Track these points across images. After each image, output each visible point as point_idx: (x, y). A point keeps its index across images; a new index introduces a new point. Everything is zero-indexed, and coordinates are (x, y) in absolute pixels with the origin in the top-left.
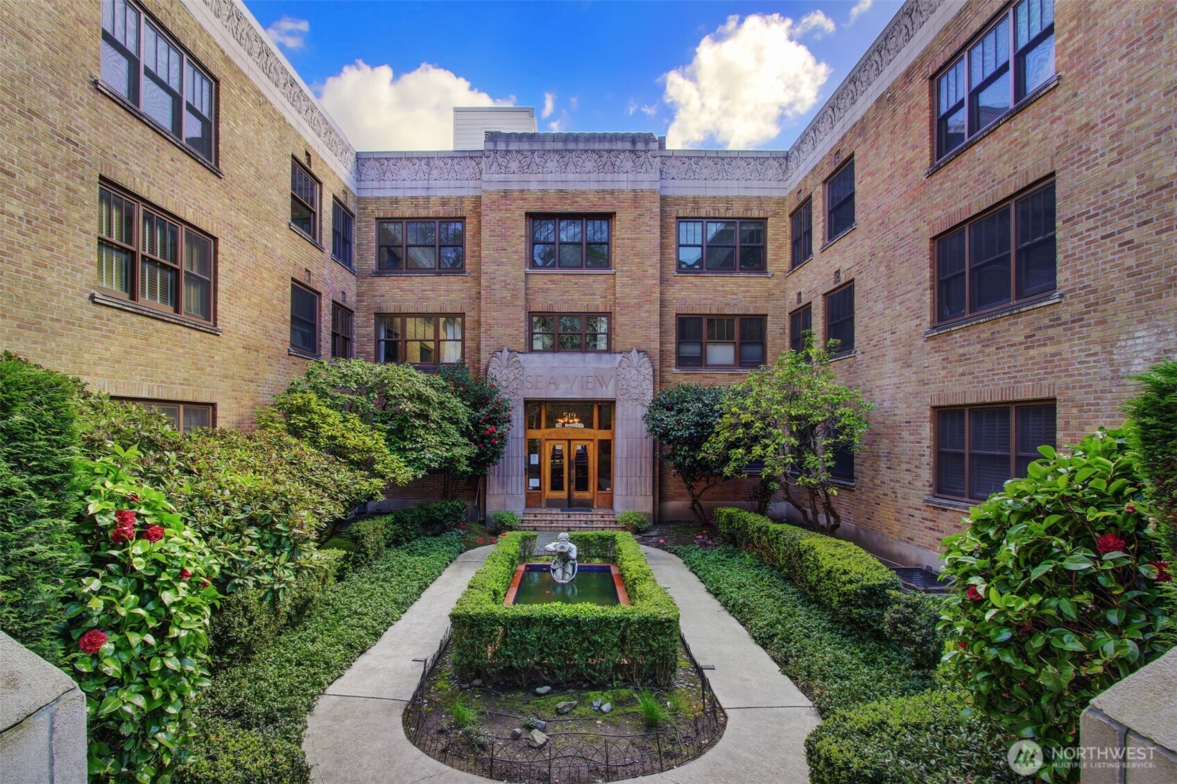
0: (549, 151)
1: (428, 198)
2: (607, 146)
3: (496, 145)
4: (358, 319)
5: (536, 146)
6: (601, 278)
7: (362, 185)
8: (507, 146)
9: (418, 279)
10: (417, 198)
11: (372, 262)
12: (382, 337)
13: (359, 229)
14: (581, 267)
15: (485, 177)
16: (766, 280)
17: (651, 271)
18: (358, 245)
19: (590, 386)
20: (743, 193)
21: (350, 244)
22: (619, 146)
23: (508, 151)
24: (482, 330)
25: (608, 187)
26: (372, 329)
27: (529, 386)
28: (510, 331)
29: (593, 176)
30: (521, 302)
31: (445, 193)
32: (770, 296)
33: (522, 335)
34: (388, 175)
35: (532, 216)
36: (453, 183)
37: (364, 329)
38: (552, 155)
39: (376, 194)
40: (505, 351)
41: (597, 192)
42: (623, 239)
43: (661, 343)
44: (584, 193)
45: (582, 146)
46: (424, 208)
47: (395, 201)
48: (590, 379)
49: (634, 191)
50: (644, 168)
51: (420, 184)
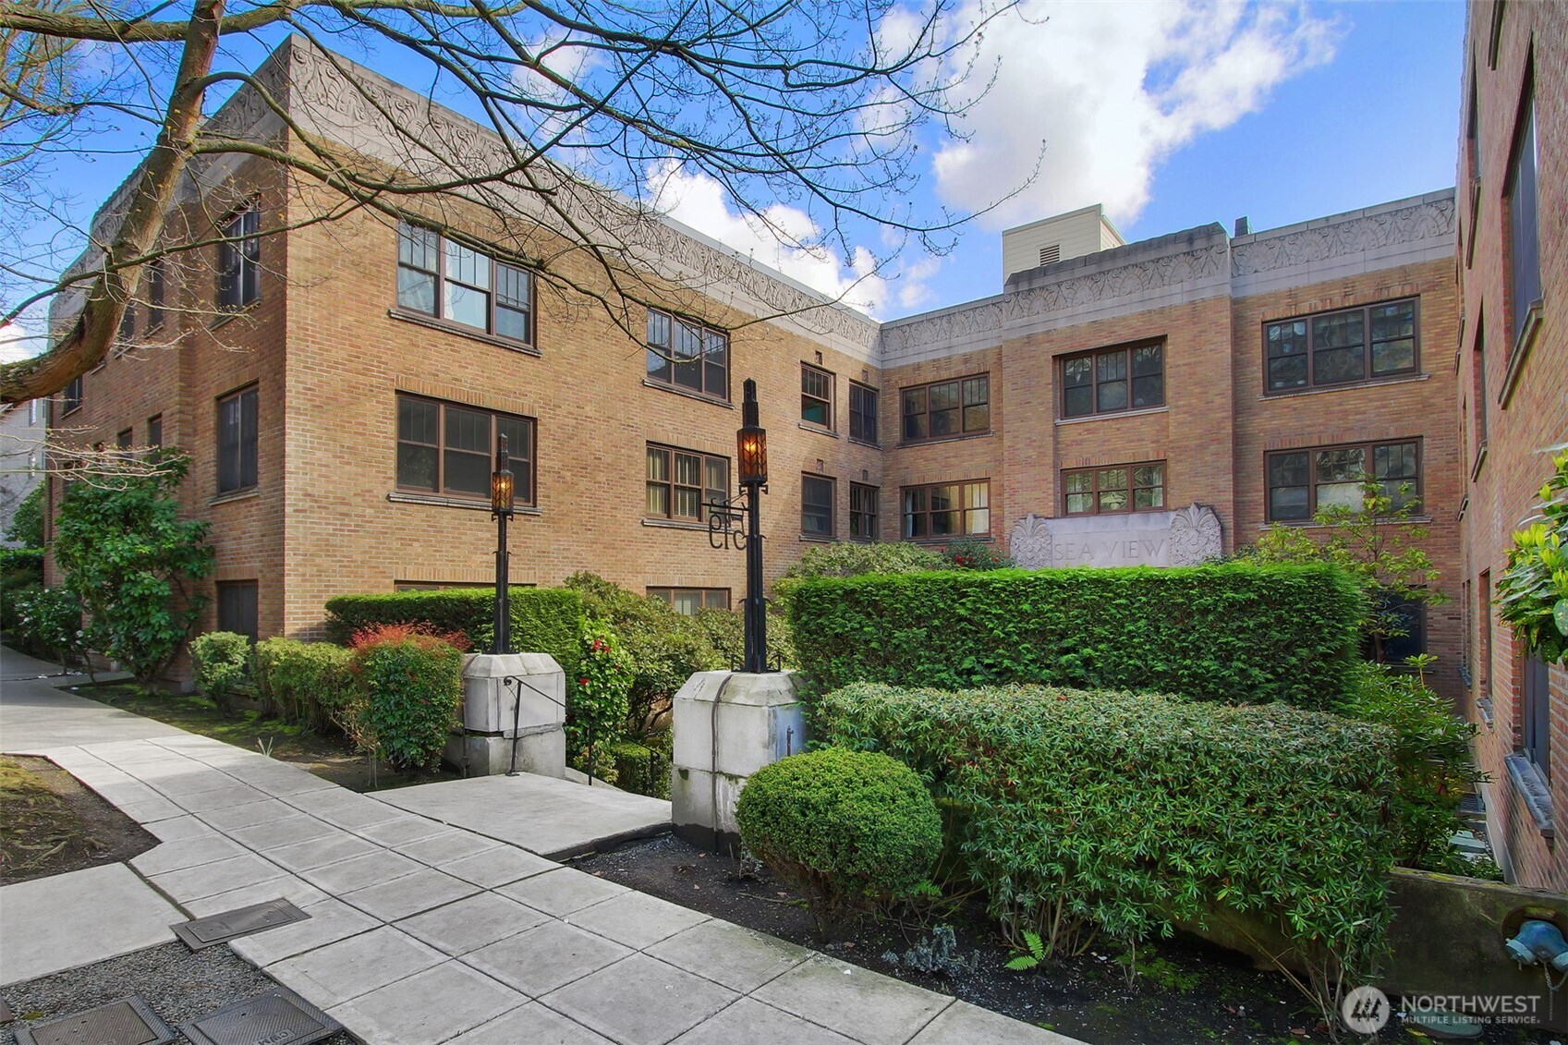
0: (1079, 278)
1: (950, 358)
2: (1153, 255)
3: (1017, 286)
4: (885, 494)
5: (1063, 276)
6: (1151, 418)
7: (887, 356)
8: (1030, 284)
9: (941, 446)
10: (939, 360)
11: (896, 433)
12: (910, 510)
13: (884, 402)
14: (1124, 409)
15: (1006, 325)
16: (1418, 386)
17: (1218, 400)
18: (884, 419)
19: (1134, 553)
20: (1371, 268)
21: (875, 419)
22: (1171, 250)
23: (1031, 290)
24: (1006, 495)
25: (1155, 305)
26: (897, 503)
27: (1059, 556)
28: (1037, 494)
29: (1135, 297)
30: (1049, 460)
31: (967, 349)
32: (1425, 407)
33: (1051, 497)
34: (911, 341)
35: (1061, 359)
36: (975, 337)
37: (890, 505)
38: (1082, 282)
39: (900, 363)
40: (1030, 517)
41: (1142, 314)
42: (1179, 366)
43: (1236, 492)
44: (1124, 319)
45: (1120, 263)
46: (946, 369)
47: (918, 367)
48: (1134, 545)
49: (1192, 303)
50: (1206, 271)
51: (941, 344)
